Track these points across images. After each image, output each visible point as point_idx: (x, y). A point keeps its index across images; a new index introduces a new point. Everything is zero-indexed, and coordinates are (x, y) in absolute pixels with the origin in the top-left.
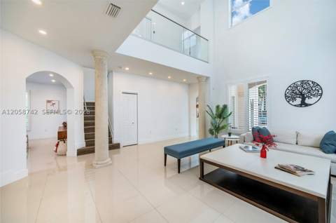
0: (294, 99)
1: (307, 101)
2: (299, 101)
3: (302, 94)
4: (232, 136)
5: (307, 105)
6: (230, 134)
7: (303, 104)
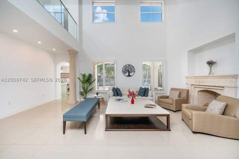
0: (126, 73)
1: (131, 74)
2: (127, 74)
3: (128, 70)
4: (99, 95)
5: (130, 76)
6: (97, 94)
7: (129, 76)
